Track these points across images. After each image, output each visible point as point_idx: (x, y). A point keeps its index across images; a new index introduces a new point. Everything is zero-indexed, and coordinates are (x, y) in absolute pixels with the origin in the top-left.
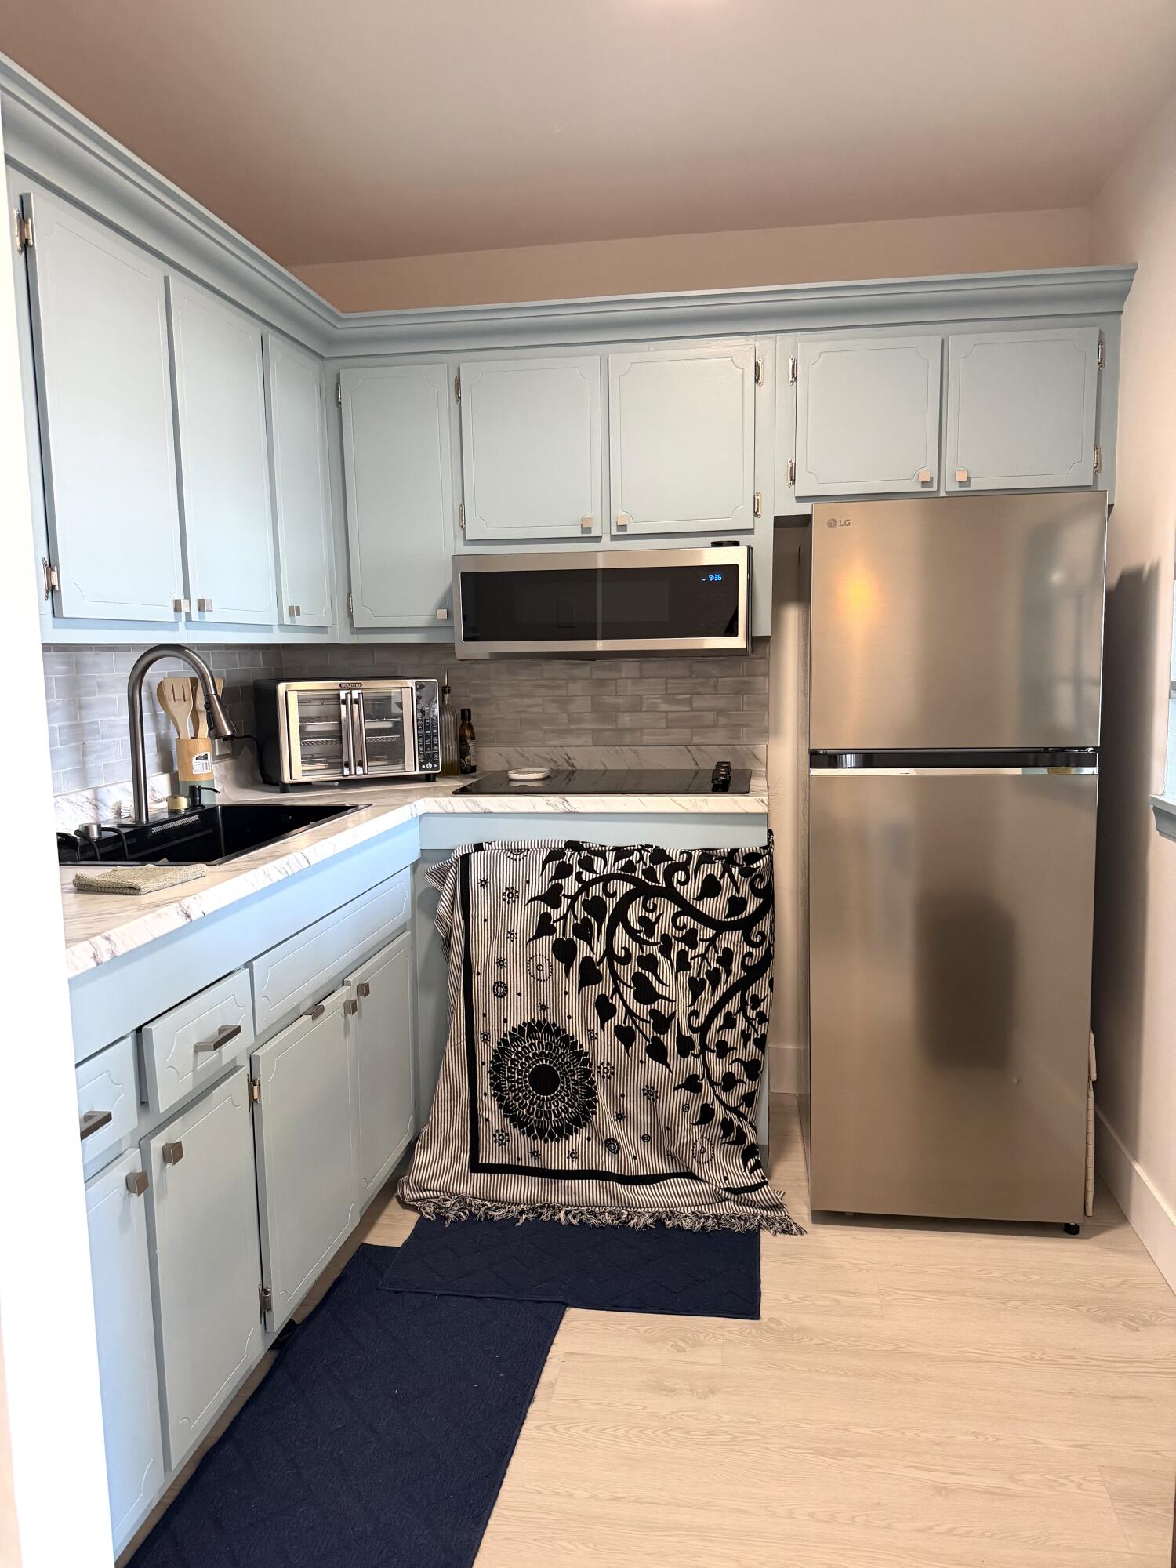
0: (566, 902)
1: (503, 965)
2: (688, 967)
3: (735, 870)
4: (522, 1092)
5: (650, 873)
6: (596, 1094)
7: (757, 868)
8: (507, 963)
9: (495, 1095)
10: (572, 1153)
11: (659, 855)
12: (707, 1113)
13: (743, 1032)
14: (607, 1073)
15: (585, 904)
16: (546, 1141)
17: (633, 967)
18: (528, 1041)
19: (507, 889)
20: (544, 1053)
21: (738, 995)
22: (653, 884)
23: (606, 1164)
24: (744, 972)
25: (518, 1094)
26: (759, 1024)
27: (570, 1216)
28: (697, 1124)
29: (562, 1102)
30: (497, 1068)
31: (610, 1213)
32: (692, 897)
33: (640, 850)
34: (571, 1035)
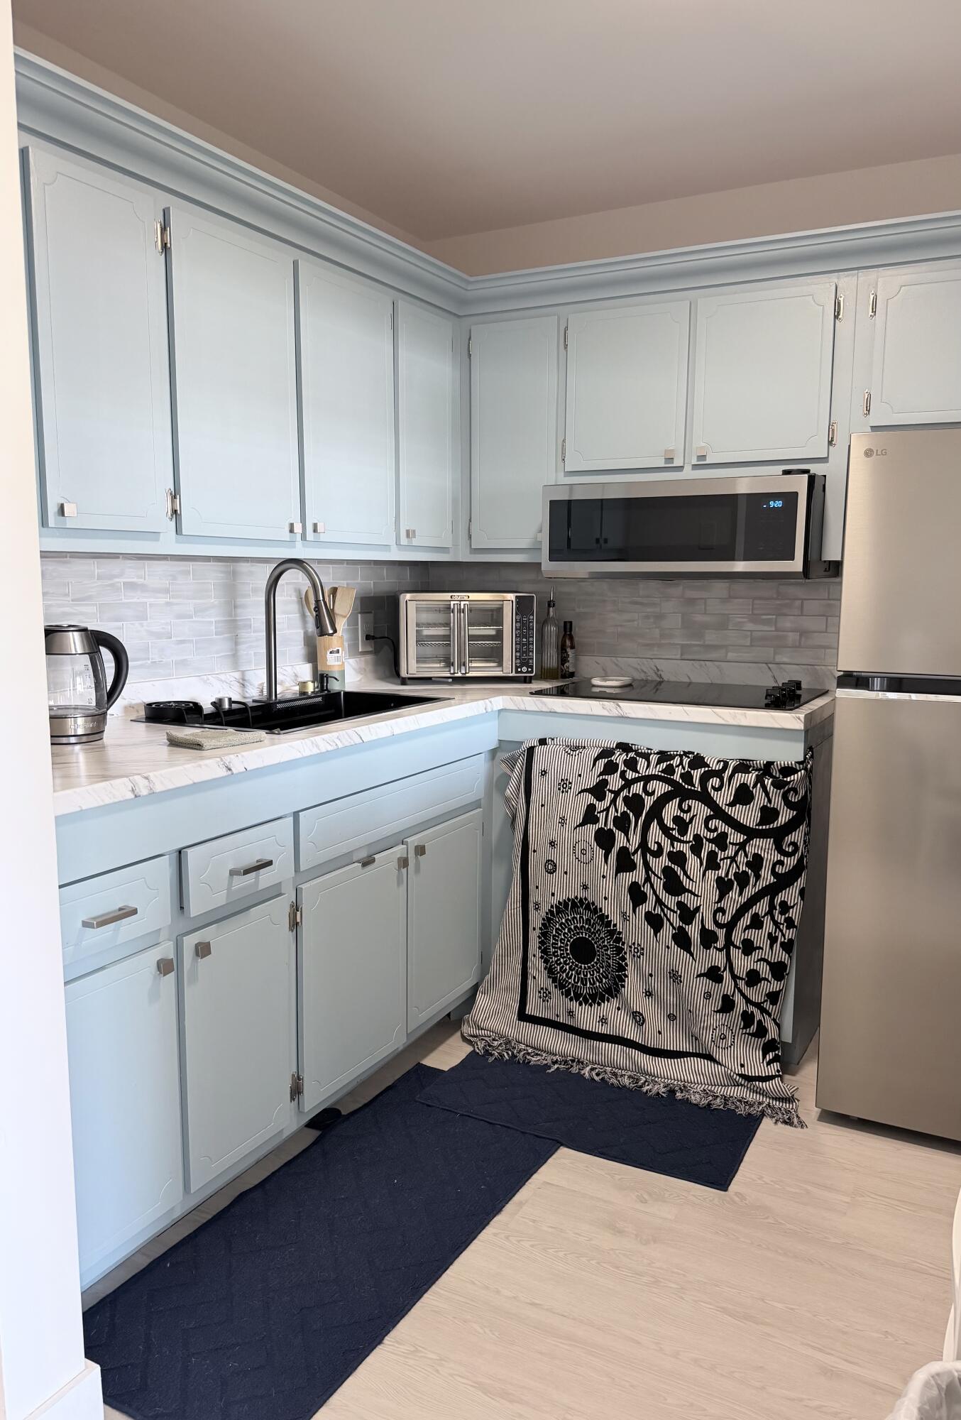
0: (609, 796)
1: (554, 845)
2: (717, 867)
3: (768, 782)
4: (563, 958)
5: (687, 777)
6: (625, 970)
7: (791, 781)
8: (557, 845)
9: (542, 957)
10: (603, 1018)
11: (698, 761)
12: (727, 1005)
13: (770, 934)
14: (637, 953)
15: (626, 799)
16: (580, 1004)
17: (664, 861)
18: (571, 915)
19: (562, 780)
20: (585, 927)
21: (767, 899)
22: (689, 787)
23: (631, 1033)
24: (774, 878)
25: (559, 959)
26: (787, 929)
27: (594, 1073)
28: (717, 1012)
29: (597, 972)
30: (544, 935)
31: (630, 1077)
32: (724, 803)
33: (681, 756)
34: (606, 914)
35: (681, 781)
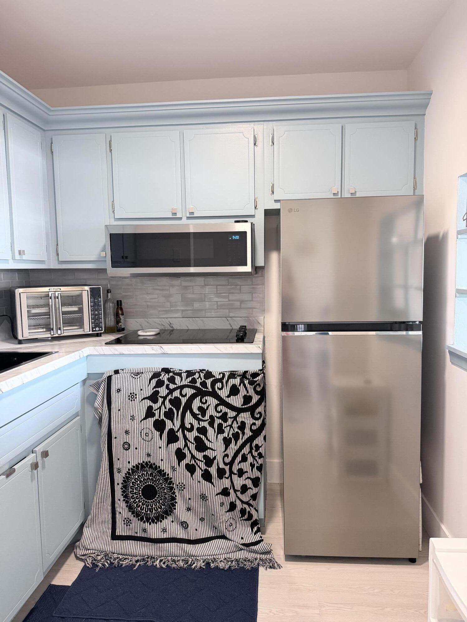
0: (160, 400)
1: (128, 433)
2: (223, 432)
3: (246, 382)
4: (138, 499)
5: (204, 384)
6: (176, 499)
7: (257, 381)
8: (130, 432)
9: (124, 500)
10: (164, 529)
11: (209, 375)
12: (233, 507)
13: (251, 463)
14: (181, 488)
15: (170, 401)
16: (150, 524)
17: (195, 433)
18: (141, 473)
19: (131, 394)
20: (149, 478)
21: (248, 445)
22: (205, 390)
23: (181, 534)
24: (252, 433)
25: (136, 500)
26: (259, 459)
27: (162, 563)
28: (227, 512)
29: (158, 503)
30: (125, 486)
31: (183, 560)
32: (225, 396)
33: (199, 372)
34: (163, 469)
35: (200, 387)
